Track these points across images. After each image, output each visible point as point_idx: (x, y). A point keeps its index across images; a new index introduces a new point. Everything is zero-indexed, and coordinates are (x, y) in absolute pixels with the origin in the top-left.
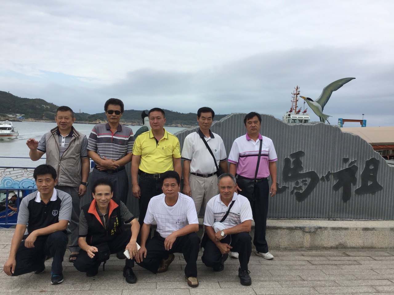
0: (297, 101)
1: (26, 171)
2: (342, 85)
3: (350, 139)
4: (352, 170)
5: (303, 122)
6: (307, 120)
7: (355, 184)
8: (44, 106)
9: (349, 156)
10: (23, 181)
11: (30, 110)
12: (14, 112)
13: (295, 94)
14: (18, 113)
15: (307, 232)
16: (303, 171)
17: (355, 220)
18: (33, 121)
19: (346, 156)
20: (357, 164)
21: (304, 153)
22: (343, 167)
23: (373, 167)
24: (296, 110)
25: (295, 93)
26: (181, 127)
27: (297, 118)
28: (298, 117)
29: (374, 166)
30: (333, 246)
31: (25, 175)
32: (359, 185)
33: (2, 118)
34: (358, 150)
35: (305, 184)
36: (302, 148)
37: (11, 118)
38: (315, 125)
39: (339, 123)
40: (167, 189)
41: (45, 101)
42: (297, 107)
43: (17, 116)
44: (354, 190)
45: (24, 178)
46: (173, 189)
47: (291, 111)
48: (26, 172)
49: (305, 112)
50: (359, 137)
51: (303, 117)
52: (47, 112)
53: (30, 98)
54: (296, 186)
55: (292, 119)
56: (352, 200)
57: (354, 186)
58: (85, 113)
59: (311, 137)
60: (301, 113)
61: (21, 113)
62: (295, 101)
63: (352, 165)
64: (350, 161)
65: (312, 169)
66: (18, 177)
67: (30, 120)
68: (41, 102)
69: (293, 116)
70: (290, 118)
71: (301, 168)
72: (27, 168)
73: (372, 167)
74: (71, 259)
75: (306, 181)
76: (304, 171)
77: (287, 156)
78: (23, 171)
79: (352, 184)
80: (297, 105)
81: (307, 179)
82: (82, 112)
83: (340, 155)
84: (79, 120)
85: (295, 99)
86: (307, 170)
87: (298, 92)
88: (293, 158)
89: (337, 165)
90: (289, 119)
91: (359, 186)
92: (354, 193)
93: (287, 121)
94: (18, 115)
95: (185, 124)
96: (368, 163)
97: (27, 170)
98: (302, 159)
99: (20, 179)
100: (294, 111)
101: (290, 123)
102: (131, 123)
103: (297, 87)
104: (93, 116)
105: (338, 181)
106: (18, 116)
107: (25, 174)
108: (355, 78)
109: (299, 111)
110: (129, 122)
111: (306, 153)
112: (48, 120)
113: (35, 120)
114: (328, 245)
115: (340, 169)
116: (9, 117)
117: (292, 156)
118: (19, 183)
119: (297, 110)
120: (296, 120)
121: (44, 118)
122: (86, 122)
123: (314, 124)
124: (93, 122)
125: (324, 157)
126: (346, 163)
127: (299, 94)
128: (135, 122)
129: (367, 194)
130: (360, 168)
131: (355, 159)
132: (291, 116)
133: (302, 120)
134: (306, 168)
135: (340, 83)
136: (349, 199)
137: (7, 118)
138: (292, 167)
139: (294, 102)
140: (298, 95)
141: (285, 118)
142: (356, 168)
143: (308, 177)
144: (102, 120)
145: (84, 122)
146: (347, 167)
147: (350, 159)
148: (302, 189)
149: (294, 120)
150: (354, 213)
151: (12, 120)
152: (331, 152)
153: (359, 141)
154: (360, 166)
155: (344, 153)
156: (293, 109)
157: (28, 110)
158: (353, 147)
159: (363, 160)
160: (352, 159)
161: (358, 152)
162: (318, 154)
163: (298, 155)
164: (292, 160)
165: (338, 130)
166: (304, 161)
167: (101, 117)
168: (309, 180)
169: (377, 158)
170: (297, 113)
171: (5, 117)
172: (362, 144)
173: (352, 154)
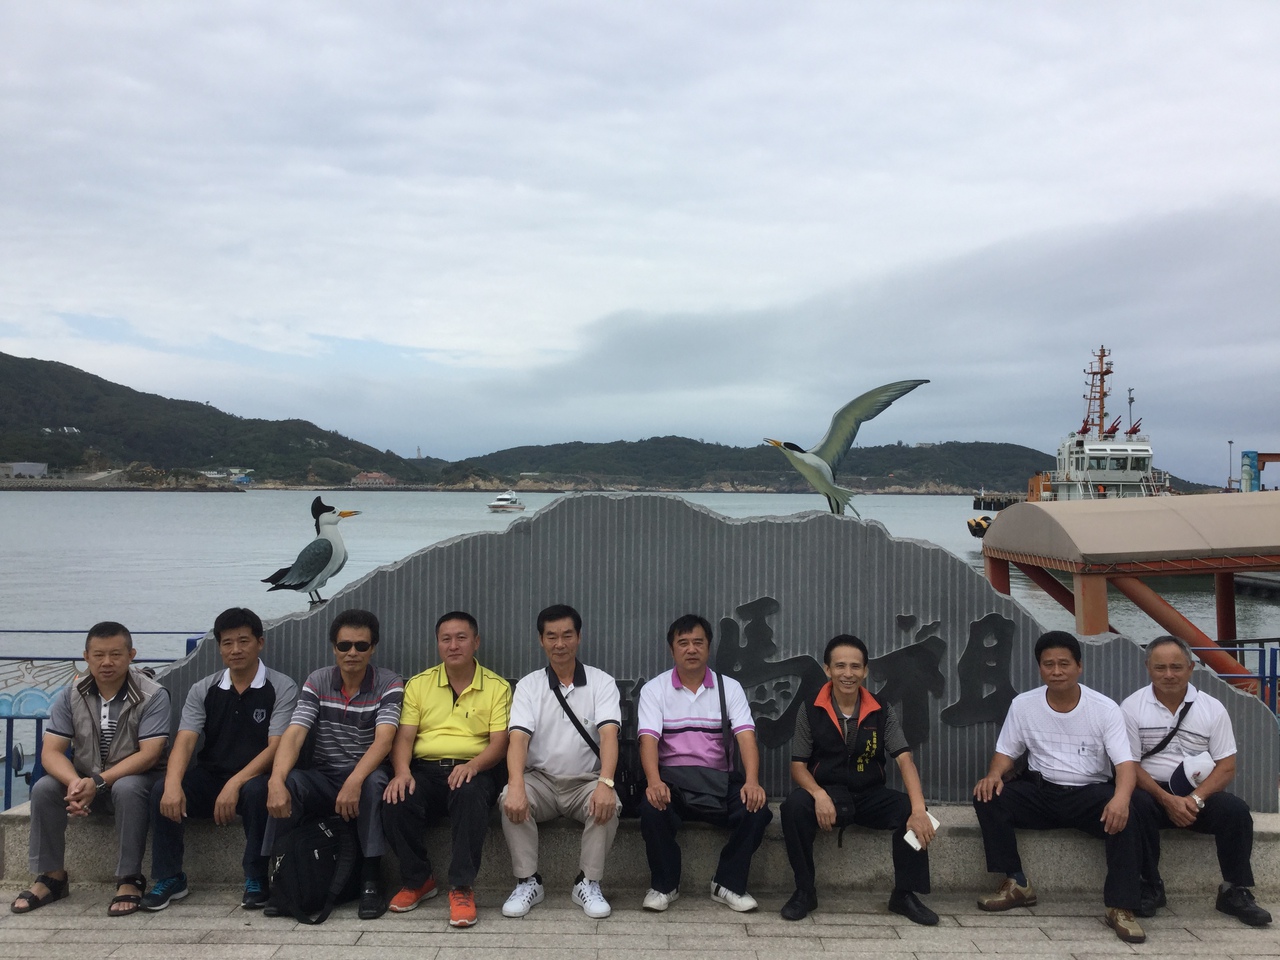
0: (1104, 395)
1: (30, 666)
2: (888, 404)
3: (917, 561)
4: (927, 653)
5: (1129, 466)
6: (1144, 459)
7: (940, 693)
8: (313, 441)
9: (916, 610)
10: (24, 694)
11: (271, 455)
12: (224, 464)
13: (1095, 374)
14: (234, 466)
15: (776, 839)
16: (778, 657)
17: (948, 805)
18: (278, 489)
19: (907, 609)
20: (944, 633)
21: (776, 603)
22: (899, 643)
23: (995, 643)
24: (1101, 426)
25: (1096, 370)
26: (732, 492)
27: (1109, 452)
28: (1108, 447)
29: (997, 638)
30: (859, 881)
31: (28, 678)
32: (953, 696)
33: (186, 482)
34: (944, 592)
35: (786, 696)
36: (771, 591)
37: (213, 483)
38: (805, 520)
39: (1246, 468)
41: (315, 427)
42: (1106, 414)
43: (232, 474)
44: (940, 712)
45: (22, 686)
47: (1085, 431)
48: (29, 671)
49: (1134, 431)
50: (945, 555)
51: (1129, 447)
52: (322, 459)
53: (270, 420)
54: (757, 701)
55: (1092, 458)
56: (935, 741)
57: (939, 701)
58: (433, 457)
59: (796, 558)
60: (1120, 434)
61: (243, 466)
62: (1098, 395)
63: (926, 636)
64: (921, 624)
65: (803, 651)
66: (10, 682)
67: (269, 486)
68: (300, 430)
69: (1094, 445)
70: (1083, 452)
71: (772, 649)
72: (31, 659)
73: (990, 642)
74: (114, 908)
75: (787, 685)
76: (782, 657)
77: (728, 613)
78: (23, 666)
79: (930, 694)
80: (1105, 411)
81: (790, 680)
82: (424, 456)
83: (889, 609)
84: (416, 480)
85: (1098, 389)
86: (788, 653)
87: (1105, 366)
88: (744, 620)
89: (881, 636)
90: (1081, 456)
91: (953, 700)
92: (939, 721)
93: (1074, 464)
94: (233, 471)
95: (745, 481)
96: (978, 630)
97: (32, 663)
98: (774, 623)
99: (13, 691)
100: (1095, 431)
101: (1085, 469)
102: (573, 484)
103: (1103, 351)
104: (458, 465)
105: (885, 683)
106: (235, 474)
107: (26, 674)
108: (928, 381)
109: (1114, 430)
110: (568, 480)
111: (783, 606)
112: (322, 484)
113: (283, 486)
114: (841, 878)
115: (889, 647)
116: (207, 479)
117: (742, 611)
118: (10, 700)
119: (1107, 427)
120: (1103, 458)
121: (311, 478)
122: (437, 486)
123: (804, 517)
124: (457, 486)
125: (838, 614)
126: (907, 631)
127: (1108, 372)
128: (585, 481)
129: (981, 723)
130: (953, 645)
131: (935, 616)
132: (1086, 448)
133: (1126, 459)
134: (787, 647)
135: (883, 398)
136: (925, 739)
137: (200, 482)
138: (743, 645)
139: (1095, 398)
140: (1105, 377)
141: (1066, 455)
142: (942, 645)
143: (795, 675)
144: (484, 479)
145: (429, 486)
146: (913, 643)
147: (921, 619)
148: (777, 712)
149: (1099, 459)
150: (944, 784)
151: (215, 486)
152: (859, 597)
153: (944, 566)
154: (953, 637)
155: (898, 601)
156: (1093, 424)
157: (264, 456)
158: (926, 582)
159: (962, 622)
160: (926, 619)
161: (944, 599)
162: (821, 604)
163: (760, 610)
164: (742, 625)
165: (877, 534)
166: (778, 628)
167: (481, 470)
168: (795, 684)
169: (1008, 614)
170: (1105, 437)
171: (196, 479)
172: (953, 575)
173: (925, 605)
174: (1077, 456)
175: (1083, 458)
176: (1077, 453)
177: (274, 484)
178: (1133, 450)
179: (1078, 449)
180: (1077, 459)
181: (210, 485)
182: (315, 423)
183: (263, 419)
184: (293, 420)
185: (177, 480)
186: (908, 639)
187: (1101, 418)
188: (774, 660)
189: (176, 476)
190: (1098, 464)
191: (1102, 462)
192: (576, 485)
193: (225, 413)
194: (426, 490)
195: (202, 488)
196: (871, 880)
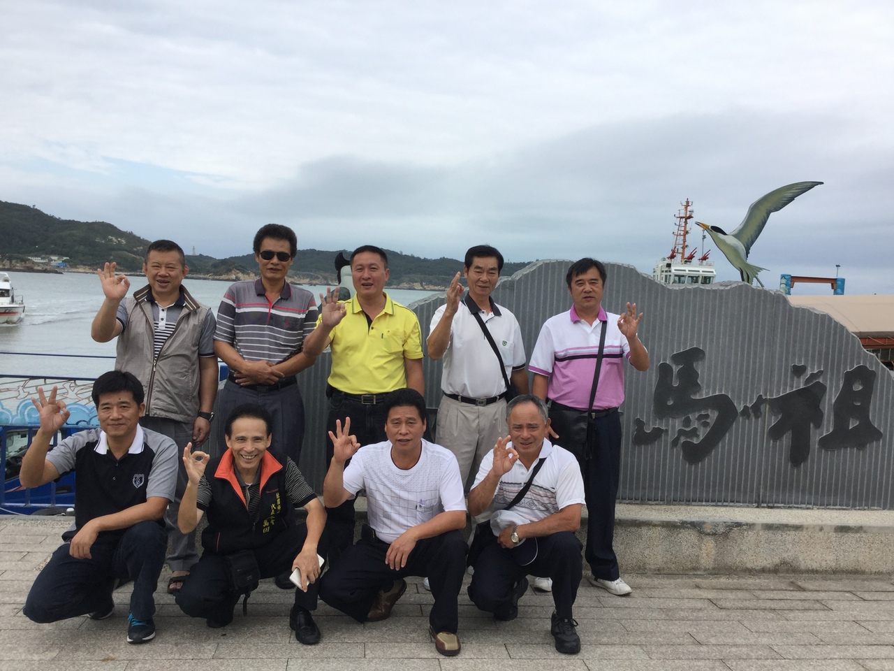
0: (687, 232)
2: (791, 199)
3: (809, 323)
4: (812, 394)
5: (700, 282)
6: (710, 278)
7: (818, 425)
8: (114, 238)
9: (806, 361)
11: (82, 248)
12: (46, 252)
13: (681, 218)
14: (54, 253)
15: (709, 534)
16: (702, 395)
17: (818, 509)
18: (87, 273)
19: (800, 361)
20: (825, 380)
21: (702, 352)
22: (792, 387)
23: (861, 388)
24: (683, 254)
25: (682, 215)
26: (421, 290)
27: (687, 272)
28: (687, 269)
29: (862, 384)
30: (768, 566)
31: (72, 394)
32: (828, 428)
33: (18, 265)
34: (828, 348)
35: (706, 425)
36: (699, 343)
37: (39, 266)
38: (729, 288)
39: (783, 286)
40: (396, 430)
41: (116, 228)
42: (687, 246)
43: (52, 260)
44: (817, 439)
46: (411, 430)
47: (672, 257)
49: (705, 258)
50: (830, 319)
51: (701, 269)
52: (120, 252)
54: (683, 428)
55: (676, 276)
56: (813, 461)
57: (818, 432)
58: (205, 255)
59: (719, 317)
60: (695, 260)
61: (61, 254)
62: (682, 233)
63: (812, 381)
64: (809, 372)
65: (721, 390)
67: (81, 270)
68: (106, 229)
69: (678, 267)
70: (670, 271)
71: (696, 387)
73: (858, 387)
74: (172, 586)
75: (707, 416)
76: (704, 394)
77: (665, 359)
78: (67, 385)
79: (812, 425)
80: (686, 244)
81: (709, 412)
82: (197, 254)
83: (787, 360)
85: (683, 229)
86: (709, 392)
87: (688, 213)
88: (677, 364)
89: (779, 381)
90: (669, 274)
91: (828, 430)
92: (817, 446)
93: (664, 279)
94: (54, 258)
95: (430, 283)
96: (850, 378)
98: (700, 368)
100: (679, 257)
101: (671, 283)
102: (308, 280)
103: (688, 202)
104: (224, 262)
105: (780, 417)
106: (55, 261)
108: (822, 183)
109: (691, 257)
110: (305, 276)
111: (707, 354)
113: (91, 271)
114: (755, 564)
115: (785, 389)
116: (33, 263)
117: (676, 358)
119: (687, 255)
120: (683, 276)
122: (207, 276)
123: (727, 286)
124: (223, 277)
125: (748, 362)
126: (799, 377)
127: (690, 217)
128: (318, 278)
129: (846, 447)
130: (831, 389)
131: (819, 367)
132: (673, 268)
133: (697, 277)
134: (708, 387)
135: (789, 194)
136: (805, 459)
137: (28, 265)
138: (676, 384)
139: (680, 235)
140: (688, 220)
141: (658, 273)
142: (823, 388)
143: (713, 409)
144: (243, 272)
145: (201, 276)
146: (802, 386)
147: (809, 368)
148: (698, 436)
149: (680, 276)
150: (817, 493)
151: (40, 268)
152: (765, 350)
153: (829, 328)
154: (831, 384)
155: (794, 354)
156: (677, 253)
157: (77, 248)
158: (815, 340)
159: (838, 371)
160: (813, 368)
161: (827, 353)
162: (736, 354)
163: (690, 357)
164: (675, 369)
165: (781, 301)
166: (703, 372)
167: (240, 266)
168: (713, 415)
169: (871, 366)
170: (686, 261)
171: (25, 263)
172: (835, 334)
173: (813, 357)
174: (666, 274)
175: (670, 276)
176: (666, 271)
177: (84, 269)
178: (703, 271)
179: (667, 269)
180: (666, 276)
181: (36, 268)
182: (115, 225)
183: (76, 220)
184: (99, 223)
185: (11, 262)
186: (799, 383)
187: (683, 248)
188: (698, 397)
189: (10, 259)
190: (679, 280)
191: (682, 279)
192: (310, 280)
193: (47, 215)
194: (200, 279)
195: (30, 270)
196: (777, 565)
